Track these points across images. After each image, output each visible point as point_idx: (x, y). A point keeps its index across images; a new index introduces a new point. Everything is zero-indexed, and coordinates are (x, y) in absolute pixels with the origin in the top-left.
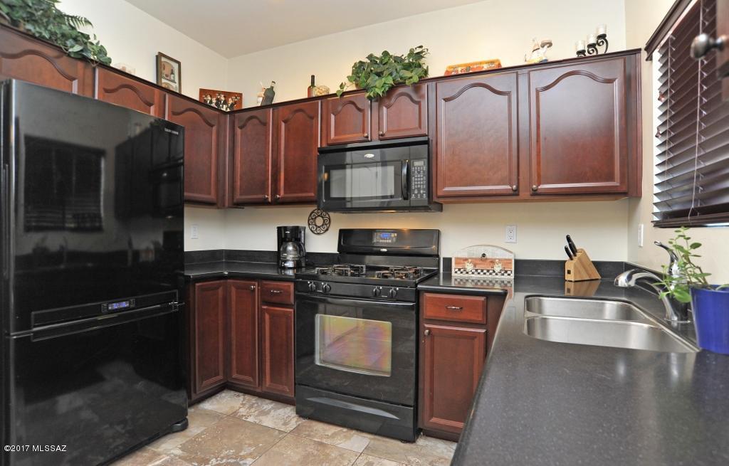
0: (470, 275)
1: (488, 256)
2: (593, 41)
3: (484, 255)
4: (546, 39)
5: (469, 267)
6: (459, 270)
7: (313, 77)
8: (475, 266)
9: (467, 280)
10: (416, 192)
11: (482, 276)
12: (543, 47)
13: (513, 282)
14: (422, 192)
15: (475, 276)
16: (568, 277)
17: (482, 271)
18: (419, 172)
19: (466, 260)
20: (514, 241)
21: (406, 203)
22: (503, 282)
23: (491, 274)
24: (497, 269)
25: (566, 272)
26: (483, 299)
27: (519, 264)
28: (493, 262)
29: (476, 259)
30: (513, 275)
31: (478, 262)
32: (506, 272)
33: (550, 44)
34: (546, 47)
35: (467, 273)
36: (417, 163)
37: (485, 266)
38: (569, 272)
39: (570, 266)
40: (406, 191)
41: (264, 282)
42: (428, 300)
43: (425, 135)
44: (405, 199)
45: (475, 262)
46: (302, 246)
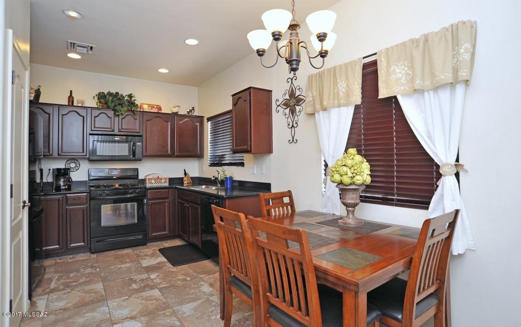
1: (160, 177)
2: (191, 109)
3: (158, 177)
4: (178, 105)
5: (153, 181)
6: (149, 183)
7: (71, 91)
8: (155, 181)
10: (138, 155)
11: (158, 184)
13: (168, 186)
14: (140, 154)
15: (155, 184)
16: (185, 182)
18: (139, 147)
19: (152, 179)
21: (134, 158)
22: (165, 186)
23: (161, 183)
24: (163, 181)
26: (167, 190)
27: (170, 179)
28: (161, 179)
30: (168, 183)
32: (166, 182)
33: (180, 106)
34: (178, 107)
36: (138, 144)
37: (159, 181)
39: (185, 179)
40: (134, 154)
41: (68, 195)
42: (150, 192)
43: (139, 132)
44: (133, 156)
45: (155, 179)
46: (70, 178)
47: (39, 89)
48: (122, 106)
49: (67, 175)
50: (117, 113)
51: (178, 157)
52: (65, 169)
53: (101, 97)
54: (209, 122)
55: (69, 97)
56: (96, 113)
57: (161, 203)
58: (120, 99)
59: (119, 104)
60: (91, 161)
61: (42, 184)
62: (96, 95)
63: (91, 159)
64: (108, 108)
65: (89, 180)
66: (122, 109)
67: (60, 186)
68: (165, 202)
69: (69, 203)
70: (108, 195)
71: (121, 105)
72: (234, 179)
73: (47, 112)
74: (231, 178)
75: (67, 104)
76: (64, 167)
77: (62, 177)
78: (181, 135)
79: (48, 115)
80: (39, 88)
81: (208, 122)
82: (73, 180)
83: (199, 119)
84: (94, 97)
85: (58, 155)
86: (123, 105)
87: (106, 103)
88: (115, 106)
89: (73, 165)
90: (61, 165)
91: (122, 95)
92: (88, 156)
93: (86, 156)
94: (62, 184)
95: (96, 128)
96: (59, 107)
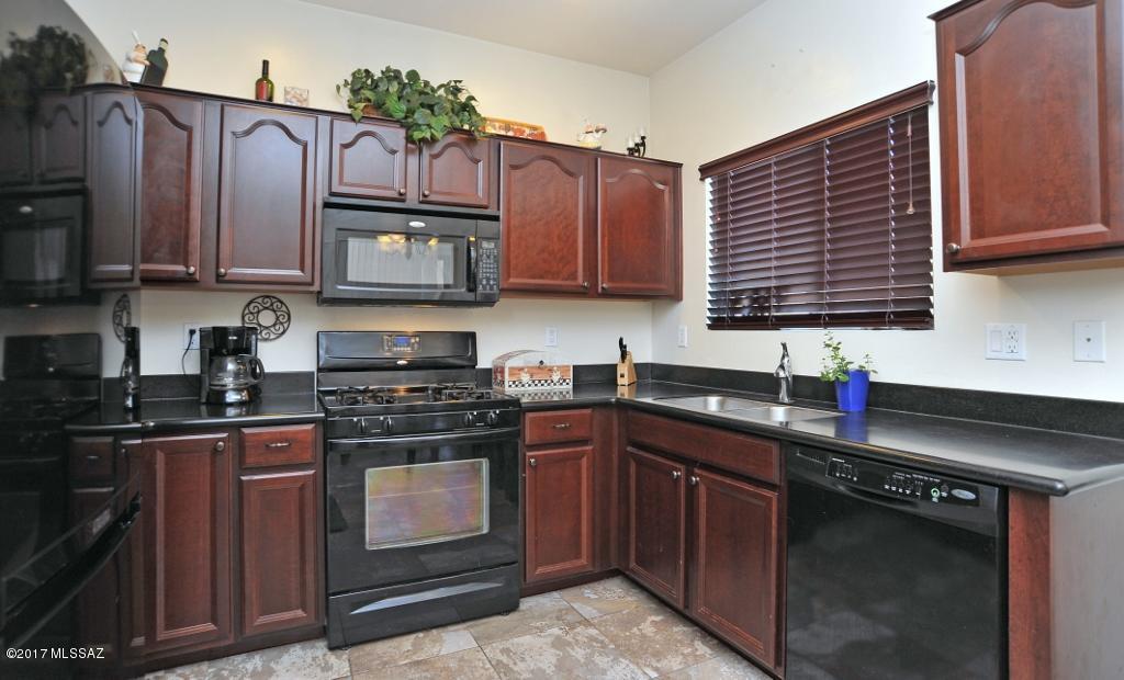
0: (527, 388)
1: (547, 363)
2: (637, 140)
3: (541, 362)
4: (602, 126)
5: (525, 378)
6: (514, 382)
7: (266, 63)
8: (532, 376)
9: (523, 395)
10: (484, 282)
11: (540, 387)
12: (597, 131)
13: (571, 392)
14: (492, 282)
15: (532, 389)
16: (620, 380)
17: (540, 381)
18: (488, 257)
19: (521, 369)
20: (555, 344)
21: (470, 297)
22: (561, 393)
23: (549, 385)
24: (556, 377)
25: (619, 376)
26: (588, 411)
27: (577, 370)
28: (551, 370)
29: (532, 368)
30: (571, 384)
31: (535, 371)
32: (564, 381)
33: (605, 131)
34: (600, 133)
35: (523, 386)
36: (486, 245)
37: (543, 377)
38: (622, 376)
39: (623, 369)
40: (471, 280)
41: (246, 431)
42: (532, 420)
43: (486, 207)
44: (471, 291)
45: (532, 371)
46: (258, 362)
47: (161, 51)
48: (432, 111)
49: (248, 350)
50: (417, 135)
51: (607, 295)
52: (240, 332)
53: (361, 83)
54: (709, 180)
55: (259, 83)
56: (346, 131)
57: (564, 459)
58: (421, 93)
59: (422, 105)
60: (326, 301)
61: (131, 384)
62: (346, 82)
63: (326, 295)
64: (388, 118)
65: (319, 370)
66: (433, 121)
67: (223, 393)
68: (579, 456)
69: (250, 461)
70: (390, 432)
71: (431, 107)
72: (873, 378)
73: (182, 119)
74: (862, 374)
75: (252, 97)
76: (238, 324)
77: (229, 359)
78: (614, 224)
79: (185, 133)
80: (163, 45)
81: (702, 179)
82: (266, 371)
83: (670, 171)
84: (338, 88)
85: (218, 281)
86: (436, 108)
87: (379, 106)
88: (410, 112)
89: (266, 318)
90: (229, 317)
91: (427, 84)
92: (316, 288)
93: (312, 284)
94: (229, 381)
95: (346, 185)
96: (222, 107)
